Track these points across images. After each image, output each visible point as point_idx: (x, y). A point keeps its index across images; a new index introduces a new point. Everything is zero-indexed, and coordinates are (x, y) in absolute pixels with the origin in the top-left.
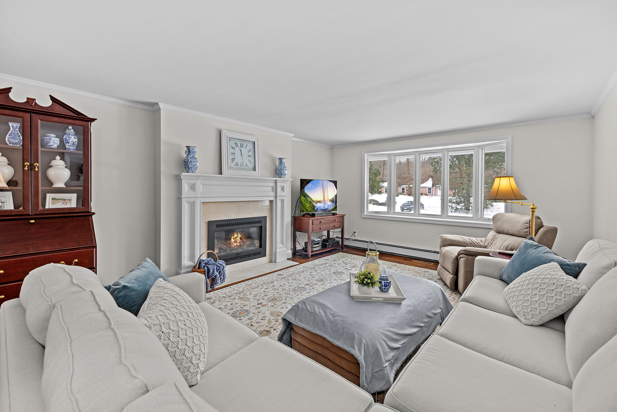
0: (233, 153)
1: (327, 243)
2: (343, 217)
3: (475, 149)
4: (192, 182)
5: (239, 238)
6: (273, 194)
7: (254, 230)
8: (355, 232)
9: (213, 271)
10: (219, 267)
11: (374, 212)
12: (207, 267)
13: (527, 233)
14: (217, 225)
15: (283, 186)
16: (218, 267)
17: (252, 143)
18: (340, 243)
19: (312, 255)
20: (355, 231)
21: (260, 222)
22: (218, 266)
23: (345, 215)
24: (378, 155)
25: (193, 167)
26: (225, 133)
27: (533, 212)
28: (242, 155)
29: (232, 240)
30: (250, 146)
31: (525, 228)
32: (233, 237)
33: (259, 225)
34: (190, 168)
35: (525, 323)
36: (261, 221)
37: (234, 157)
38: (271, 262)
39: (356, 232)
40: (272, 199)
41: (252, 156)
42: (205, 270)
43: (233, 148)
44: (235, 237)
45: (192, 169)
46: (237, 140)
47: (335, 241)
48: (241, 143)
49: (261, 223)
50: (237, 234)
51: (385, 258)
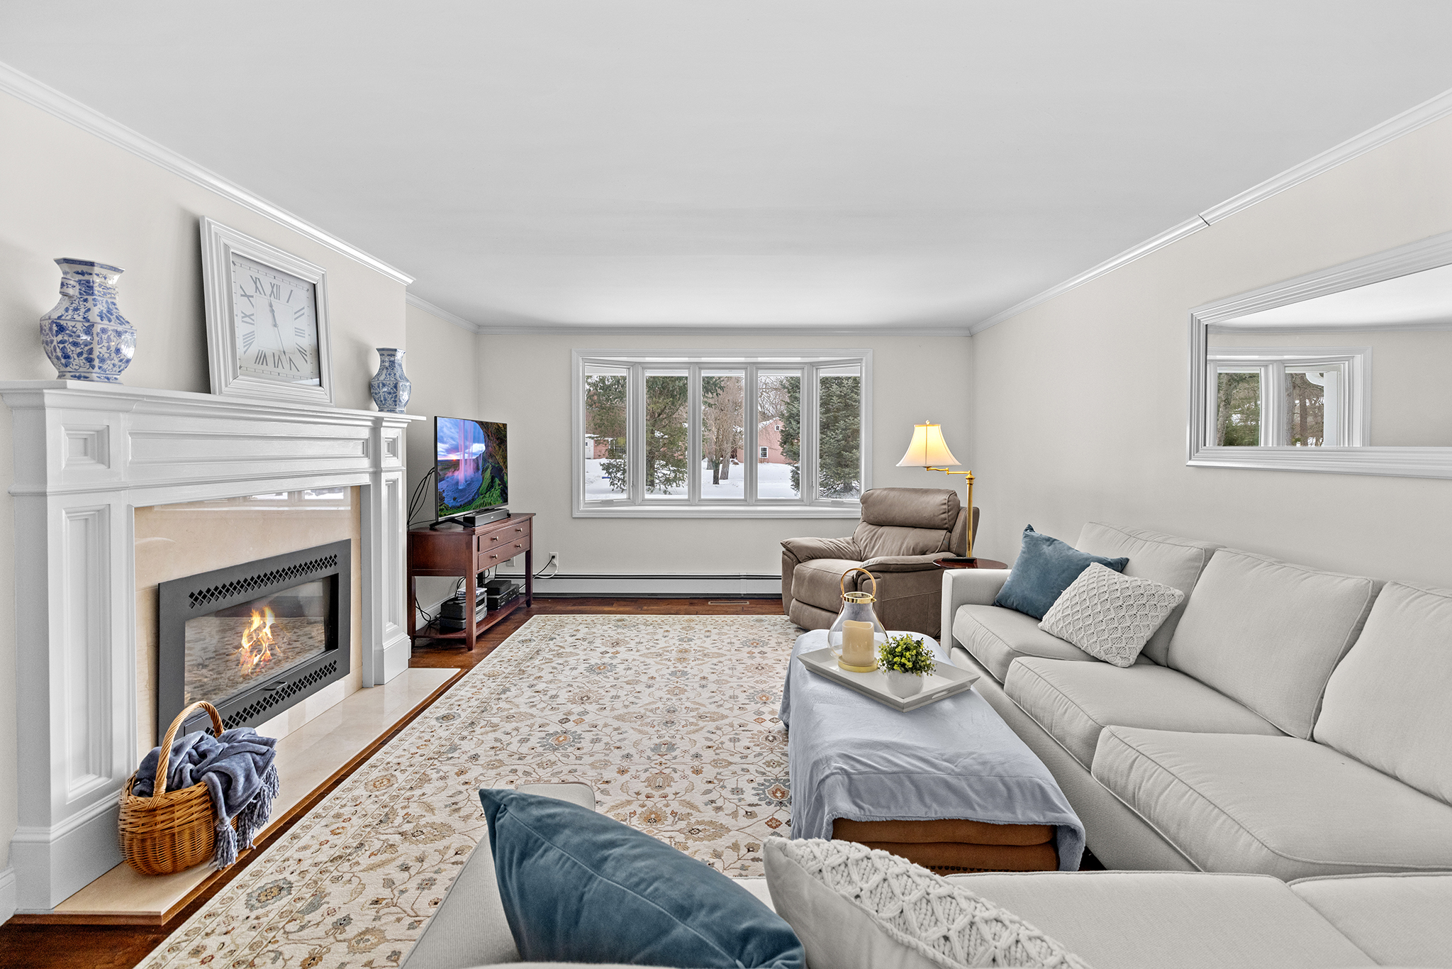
0: (246, 316)
1: (498, 597)
2: (529, 519)
3: (806, 368)
4: (98, 421)
5: (267, 630)
6: (365, 463)
7: (311, 591)
8: (553, 557)
9: (248, 778)
10: (263, 754)
11: (600, 503)
12: (214, 772)
13: (945, 522)
14: (192, 595)
15: (394, 439)
16: (258, 758)
17: (307, 286)
18: (523, 590)
19: (479, 637)
20: (553, 553)
21: (332, 561)
22: (257, 754)
23: (535, 514)
24: (610, 362)
25: (113, 355)
26: (216, 234)
27: (971, 484)
28: (275, 325)
29: (246, 644)
30: (303, 296)
31: (941, 512)
32: (246, 632)
33: (328, 572)
34: (96, 363)
35: (1124, 665)
36: (335, 556)
37: (250, 328)
38: (362, 687)
39: (557, 557)
40: (365, 480)
41: (306, 335)
42: (214, 787)
43: (245, 295)
44: (255, 630)
45: (105, 366)
46: (260, 268)
47: (512, 588)
48: (274, 282)
49: (336, 563)
50: (262, 615)
51: (649, 608)
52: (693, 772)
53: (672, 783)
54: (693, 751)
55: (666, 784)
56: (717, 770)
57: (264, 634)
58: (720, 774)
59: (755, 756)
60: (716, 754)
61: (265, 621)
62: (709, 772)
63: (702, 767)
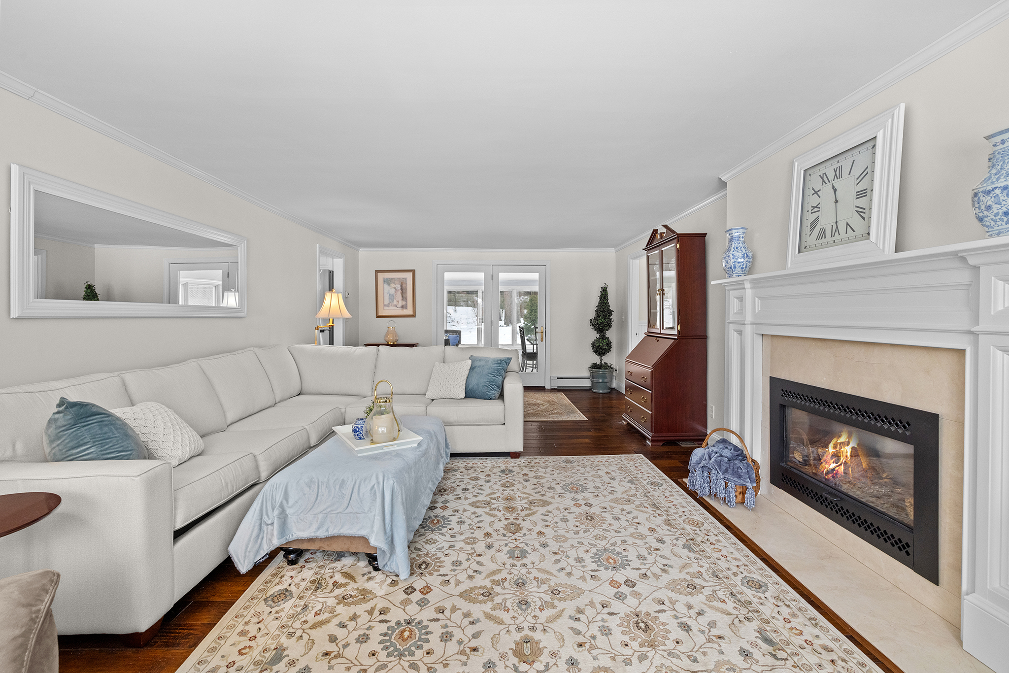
0: (815, 207)
4: (741, 293)
14: (782, 390)
17: (871, 144)
21: (902, 425)
28: (836, 202)
36: (907, 423)
37: (816, 215)
41: (869, 192)
43: (816, 192)
46: (826, 164)
48: (837, 166)
52: (491, 534)
53: (504, 526)
54: (493, 551)
55: (508, 526)
56: (474, 536)
57: (845, 451)
58: (472, 533)
59: (443, 547)
60: (474, 548)
61: (850, 441)
62: (479, 534)
63: (484, 537)
